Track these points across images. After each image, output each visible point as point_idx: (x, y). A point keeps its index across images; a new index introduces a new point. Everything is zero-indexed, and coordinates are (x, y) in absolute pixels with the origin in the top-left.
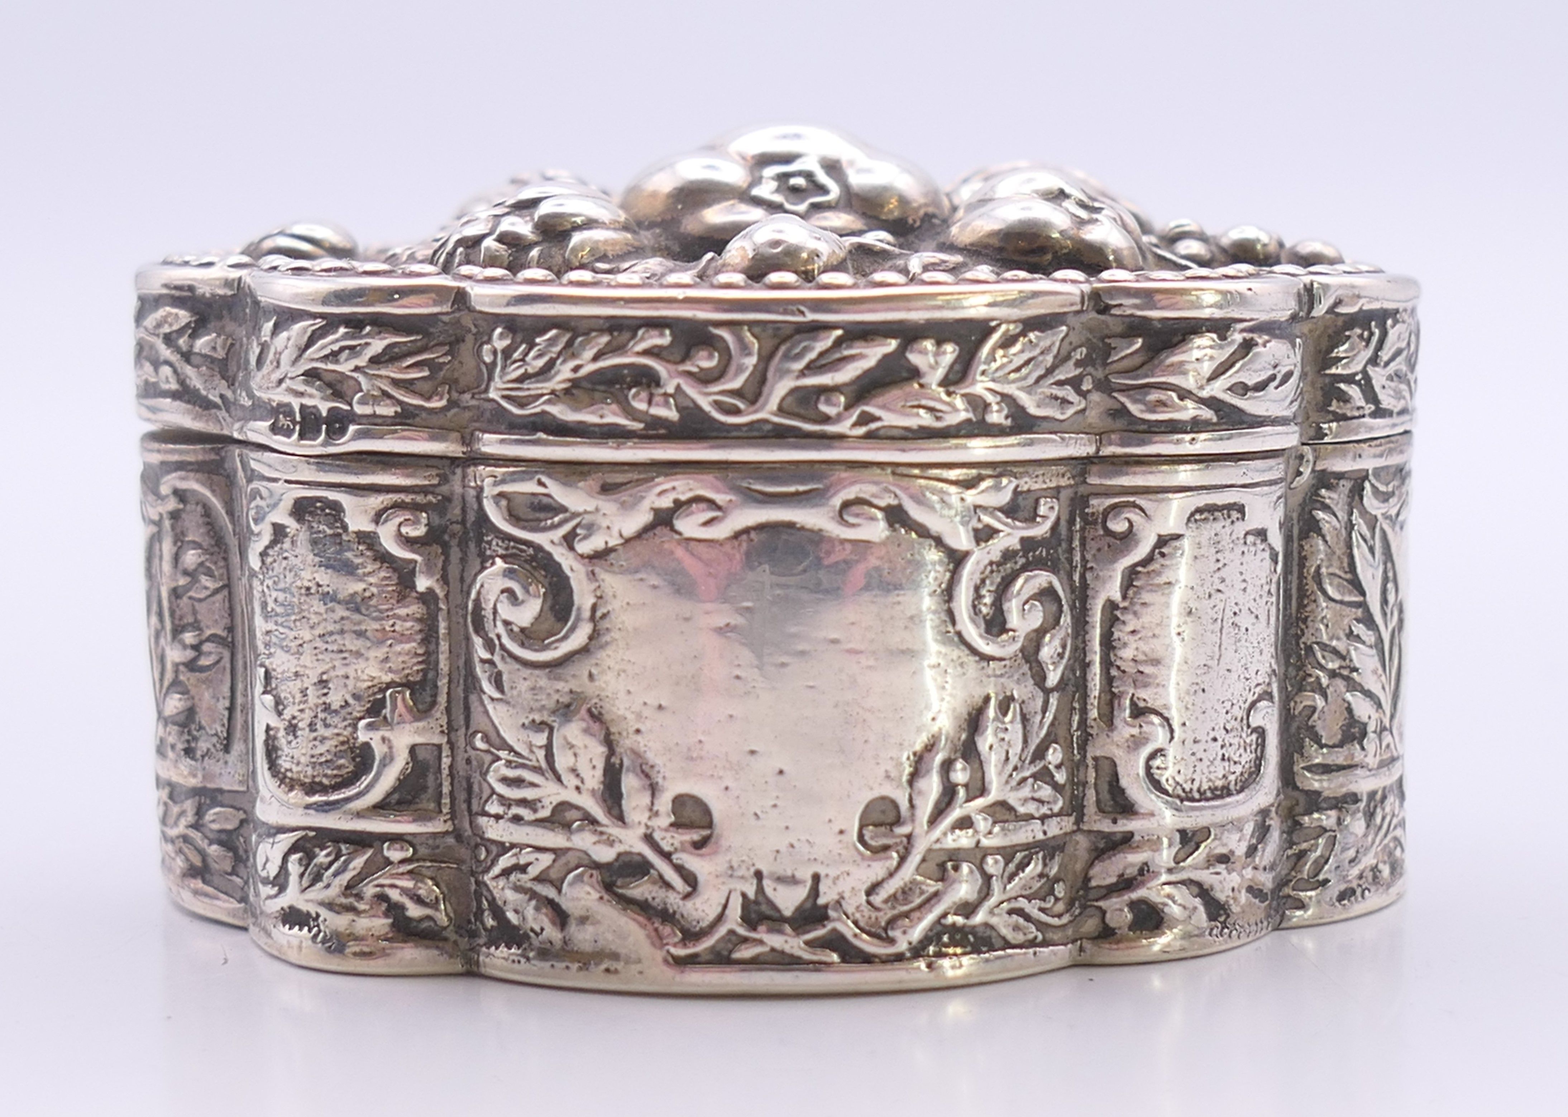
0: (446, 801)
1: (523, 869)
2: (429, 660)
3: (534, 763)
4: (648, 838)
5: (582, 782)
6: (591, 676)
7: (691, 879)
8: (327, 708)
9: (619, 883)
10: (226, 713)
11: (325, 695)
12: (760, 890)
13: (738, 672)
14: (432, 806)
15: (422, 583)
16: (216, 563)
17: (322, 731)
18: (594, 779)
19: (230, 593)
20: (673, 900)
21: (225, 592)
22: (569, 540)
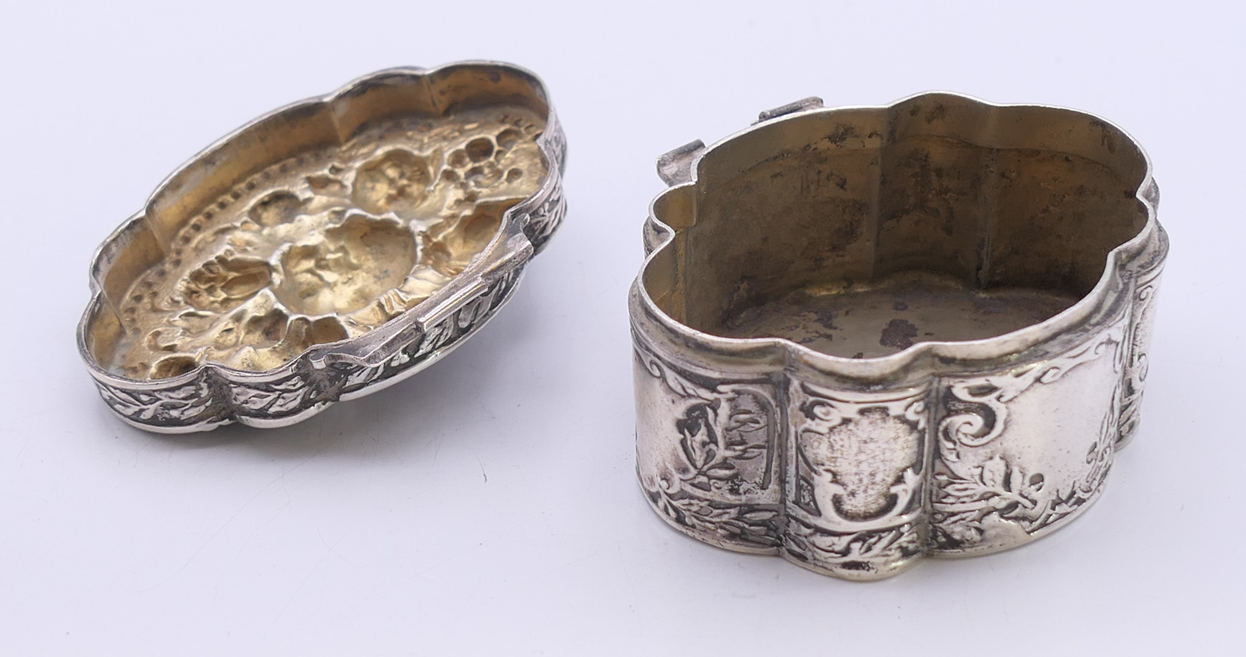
0: (922, 501)
1: (963, 519)
2: (920, 453)
3: (974, 481)
4: (1021, 495)
5: (995, 482)
6: (1001, 444)
7: (1034, 503)
8: (873, 483)
9: (1005, 513)
10: (763, 474)
11: (873, 479)
12: (1058, 496)
13: (1058, 424)
14: (917, 506)
15: (921, 425)
16: (761, 417)
17: (870, 492)
18: (1000, 479)
19: (768, 428)
20: (1028, 512)
21: (766, 428)
22: (998, 399)
